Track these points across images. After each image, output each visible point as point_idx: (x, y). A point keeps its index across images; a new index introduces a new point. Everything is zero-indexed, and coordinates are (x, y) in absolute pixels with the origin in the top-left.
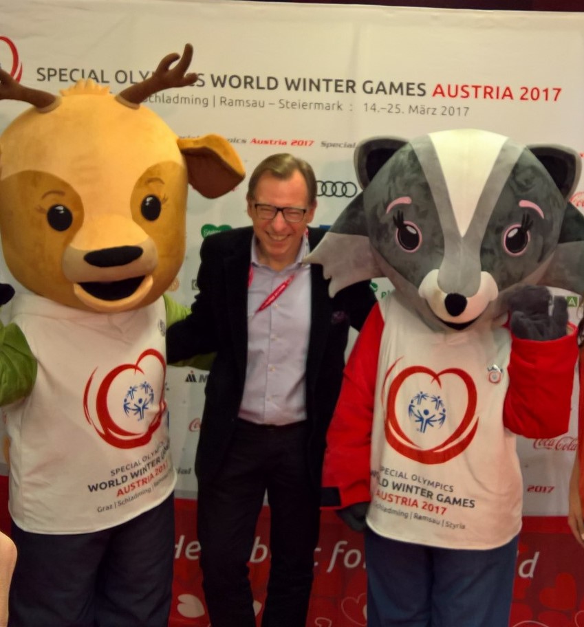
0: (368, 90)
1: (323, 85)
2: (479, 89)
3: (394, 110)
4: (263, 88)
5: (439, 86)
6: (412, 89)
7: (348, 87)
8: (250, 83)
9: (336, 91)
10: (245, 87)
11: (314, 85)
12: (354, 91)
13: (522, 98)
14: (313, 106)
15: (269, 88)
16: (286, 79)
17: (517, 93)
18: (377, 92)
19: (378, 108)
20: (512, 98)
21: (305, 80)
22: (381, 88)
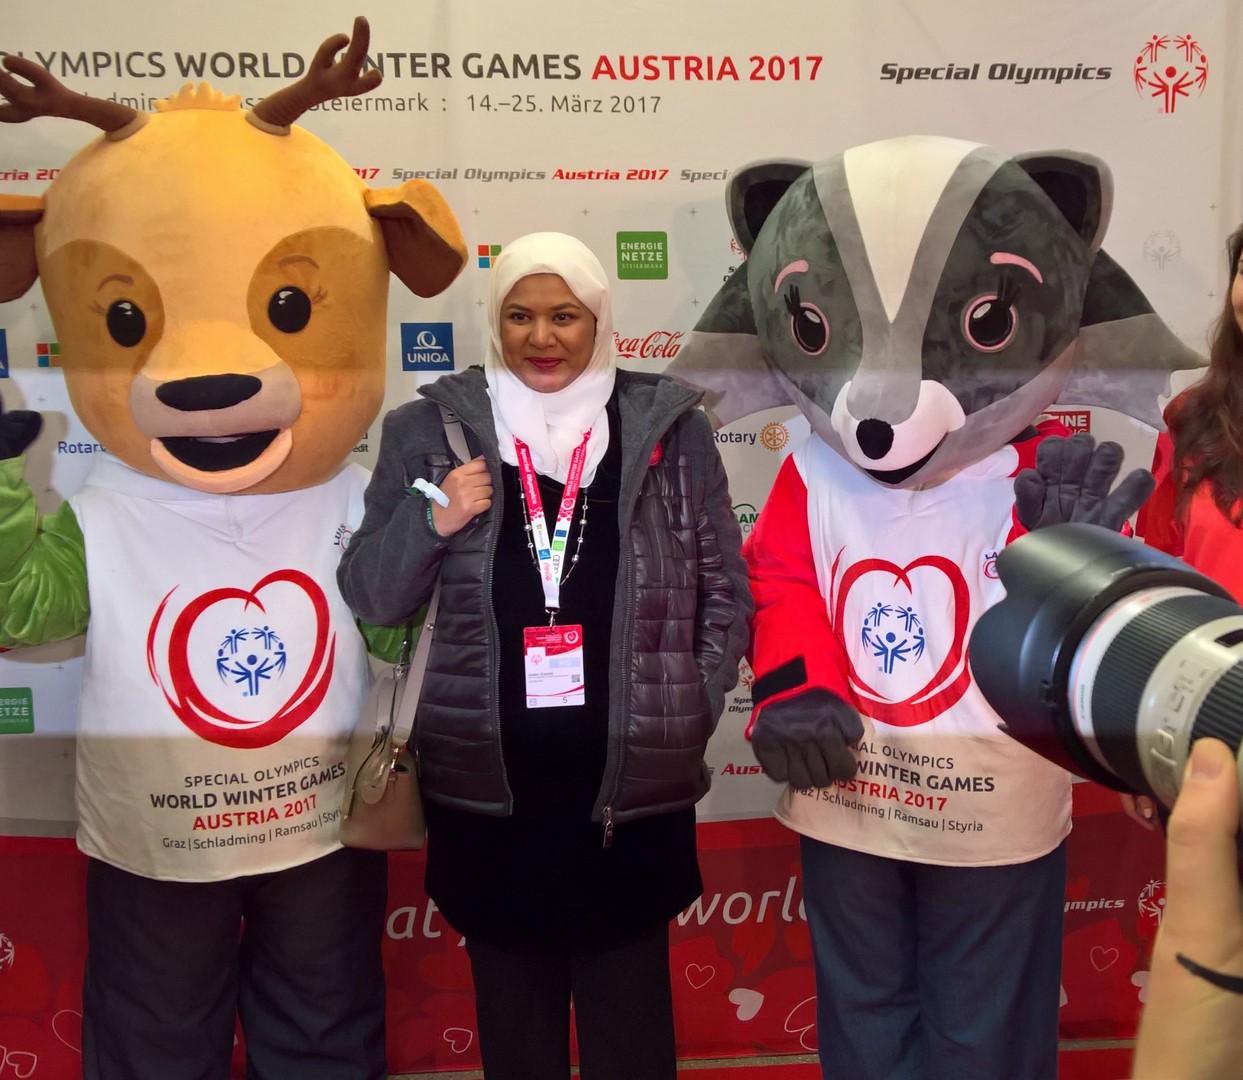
0: (475, 71)
2: (676, 62)
3: (524, 105)
5: (604, 59)
7: (435, 66)
9: (414, 74)
10: (243, 74)
12: (448, 75)
13: (753, 77)
17: (745, 68)
18: (490, 75)
20: (736, 78)
22: (497, 66)
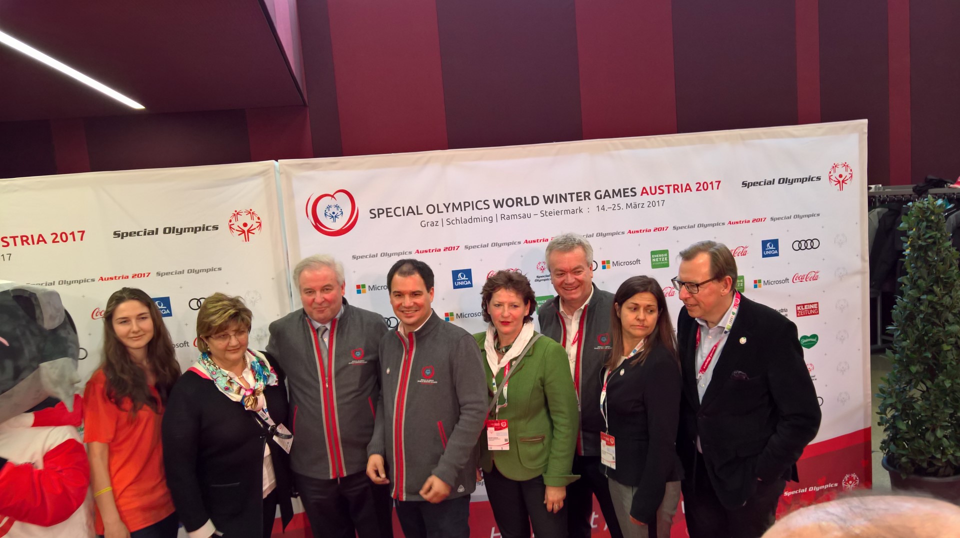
1: (569, 197)
4: (530, 205)
6: (628, 192)
8: (520, 203)
11: (563, 198)
14: (563, 212)
15: (533, 204)
16: (544, 196)
19: (606, 208)
21: (556, 195)
